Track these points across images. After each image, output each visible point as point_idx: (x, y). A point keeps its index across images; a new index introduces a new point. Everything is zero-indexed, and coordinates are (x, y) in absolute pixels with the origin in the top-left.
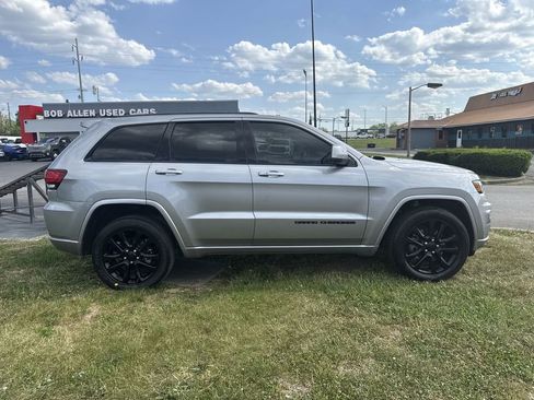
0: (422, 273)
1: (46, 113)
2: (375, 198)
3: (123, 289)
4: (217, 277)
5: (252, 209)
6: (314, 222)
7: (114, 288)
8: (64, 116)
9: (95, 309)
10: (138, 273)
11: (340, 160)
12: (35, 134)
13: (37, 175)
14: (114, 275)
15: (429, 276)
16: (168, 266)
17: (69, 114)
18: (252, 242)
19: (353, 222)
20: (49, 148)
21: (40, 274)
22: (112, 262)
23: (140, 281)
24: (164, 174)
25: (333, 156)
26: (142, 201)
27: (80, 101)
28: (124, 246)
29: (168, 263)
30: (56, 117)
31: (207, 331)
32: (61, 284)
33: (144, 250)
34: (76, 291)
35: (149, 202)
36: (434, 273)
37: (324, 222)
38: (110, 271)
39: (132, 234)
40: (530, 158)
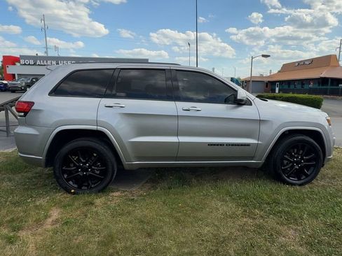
0: (291, 180)
1: (22, 62)
2: (264, 128)
3: (77, 194)
4: (147, 182)
5: (177, 135)
6: (222, 145)
7: (70, 193)
8: (35, 64)
9: (55, 214)
10: (90, 182)
11: (241, 100)
12: (14, 75)
13: (12, 103)
14: (71, 183)
15: (297, 182)
16: (112, 176)
17: (38, 63)
18: (176, 158)
19: (248, 145)
20: (24, 84)
21: (10, 181)
22: (70, 173)
23: (91, 187)
24: (111, 107)
25: (238, 98)
26: (94, 128)
27: (46, 55)
28: (79, 161)
29: (113, 173)
30: (29, 64)
31: (150, 235)
32: (27, 189)
33: (95, 164)
34: (40, 196)
35: (100, 128)
36: (299, 179)
37: (228, 145)
38: (68, 180)
39: (86, 152)
40: (322, 100)
